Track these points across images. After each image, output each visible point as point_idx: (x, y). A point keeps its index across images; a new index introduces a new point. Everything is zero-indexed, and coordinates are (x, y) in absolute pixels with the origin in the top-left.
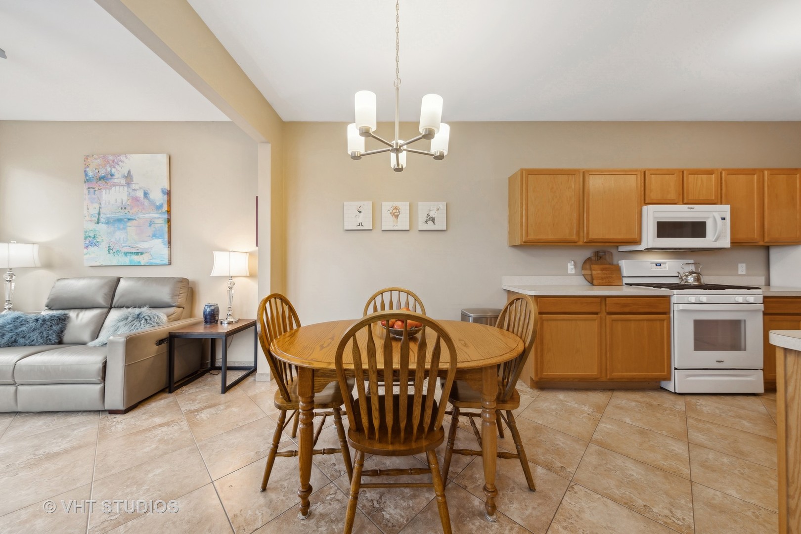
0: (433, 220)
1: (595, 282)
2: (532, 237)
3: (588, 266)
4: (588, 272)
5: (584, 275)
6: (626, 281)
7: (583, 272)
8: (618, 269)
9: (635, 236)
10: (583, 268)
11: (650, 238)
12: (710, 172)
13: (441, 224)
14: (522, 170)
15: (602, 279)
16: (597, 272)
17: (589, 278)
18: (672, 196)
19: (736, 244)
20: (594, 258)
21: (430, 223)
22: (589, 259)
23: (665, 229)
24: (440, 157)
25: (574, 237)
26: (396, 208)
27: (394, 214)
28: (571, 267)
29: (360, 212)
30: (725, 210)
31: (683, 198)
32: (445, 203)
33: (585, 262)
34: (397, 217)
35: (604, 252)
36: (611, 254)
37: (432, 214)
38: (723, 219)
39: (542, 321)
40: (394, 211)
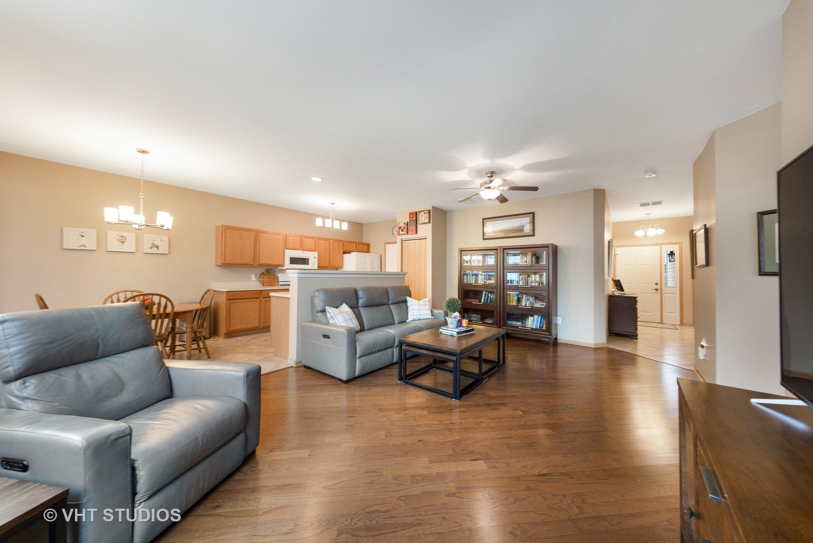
0: (157, 247)
1: (265, 284)
2: (228, 261)
3: (262, 277)
4: (262, 280)
5: (260, 281)
6: (280, 283)
7: (260, 280)
8: (278, 278)
9: (281, 263)
10: (259, 278)
11: (287, 264)
12: (312, 238)
13: (164, 249)
14: (222, 226)
15: (269, 283)
16: (266, 279)
17: (262, 282)
18: (297, 246)
19: (320, 268)
20: (265, 273)
21: (155, 249)
22: (263, 273)
23: (294, 261)
24: (168, 230)
25: (252, 263)
26: (122, 237)
27: (120, 240)
28: (253, 278)
29: (83, 236)
30: (316, 254)
31: (302, 248)
32: (167, 237)
33: (261, 275)
34: (123, 242)
35: (271, 269)
36: (275, 271)
37: (156, 243)
38: (315, 258)
39: (230, 303)
40: (121, 238)
